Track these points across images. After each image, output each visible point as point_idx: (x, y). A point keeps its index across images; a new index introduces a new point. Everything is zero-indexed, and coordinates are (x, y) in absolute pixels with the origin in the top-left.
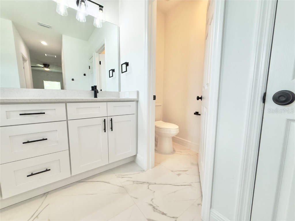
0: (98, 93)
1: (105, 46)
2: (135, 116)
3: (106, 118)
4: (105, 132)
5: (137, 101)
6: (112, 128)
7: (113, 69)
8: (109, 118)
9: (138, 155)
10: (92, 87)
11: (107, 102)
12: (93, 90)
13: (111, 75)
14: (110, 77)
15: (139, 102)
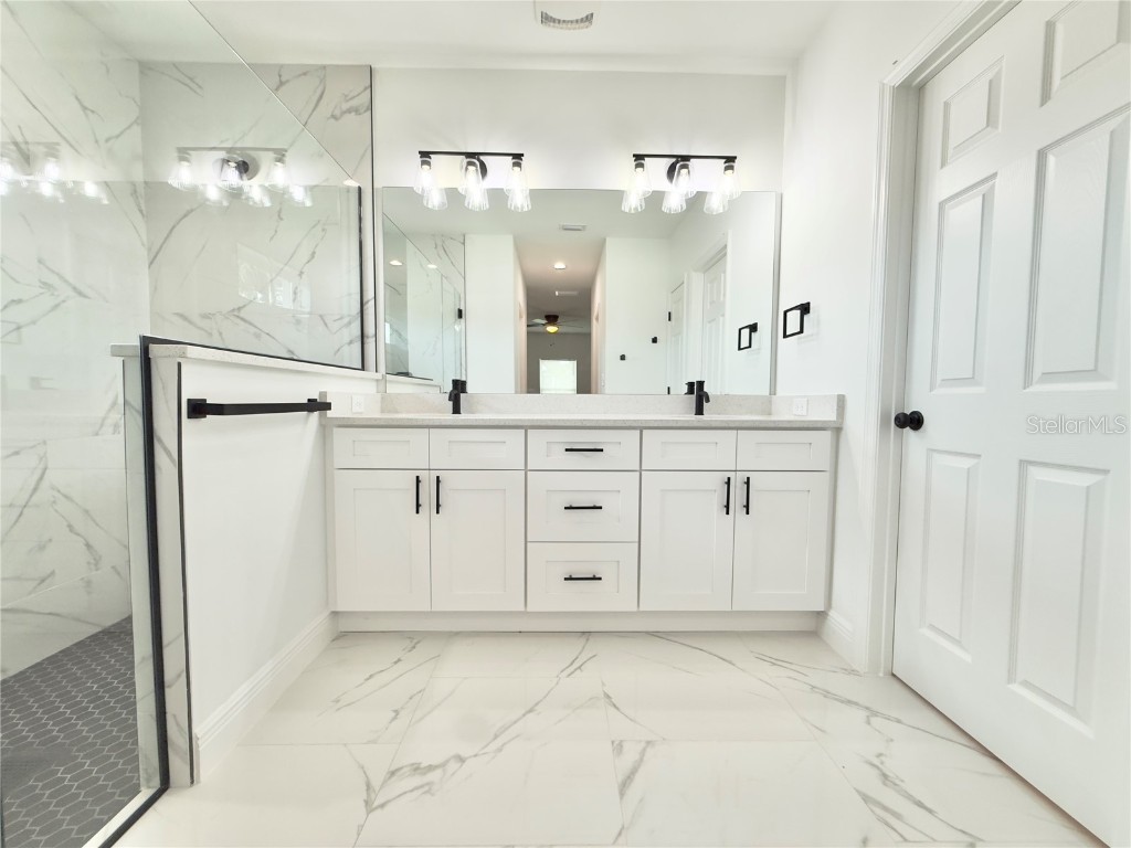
0: (708, 401)
1: (729, 250)
2: (826, 477)
3: (731, 475)
4: (728, 513)
5: (838, 430)
6: (747, 507)
7: (751, 323)
8: (742, 477)
9: (832, 613)
10: (691, 385)
11: (737, 429)
12: (690, 391)
13: (745, 343)
14: (740, 349)
15: (843, 432)
